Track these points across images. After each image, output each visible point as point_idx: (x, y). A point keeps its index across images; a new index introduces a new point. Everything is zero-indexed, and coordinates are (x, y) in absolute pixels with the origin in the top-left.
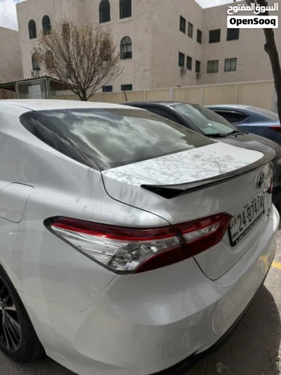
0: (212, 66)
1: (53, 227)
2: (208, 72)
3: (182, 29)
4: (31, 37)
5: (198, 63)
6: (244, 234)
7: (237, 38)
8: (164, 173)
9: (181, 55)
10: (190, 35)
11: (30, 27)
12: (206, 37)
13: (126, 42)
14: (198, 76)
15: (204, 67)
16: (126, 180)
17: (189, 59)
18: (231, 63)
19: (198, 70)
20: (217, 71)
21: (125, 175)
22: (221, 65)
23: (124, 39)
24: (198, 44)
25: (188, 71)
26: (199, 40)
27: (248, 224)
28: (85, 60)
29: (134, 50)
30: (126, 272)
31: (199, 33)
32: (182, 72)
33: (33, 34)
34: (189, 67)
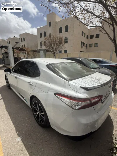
0: (91, 46)
1: (57, 95)
2: (89, 47)
3: (82, 35)
4: (40, 37)
5: (86, 44)
6: (105, 100)
7: (99, 37)
8: (84, 83)
9: (82, 42)
10: (85, 37)
11: (40, 35)
12: (89, 37)
13: (66, 39)
14: (86, 48)
15: (88, 45)
16: (75, 85)
17: (84, 43)
18: (96, 45)
19: (86, 46)
20: (92, 47)
21: (74, 83)
22: (93, 45)
23: (66, 38)
24: (87, 39)
25: (83, 47)
26: (87, 38)
27: (106, 97)
28: (56, 44)
29: (68, 41)
30: (76, 109)
31: (87, 36)
32: (82, 47)
33: (41, 37)
34: (84, 46)
